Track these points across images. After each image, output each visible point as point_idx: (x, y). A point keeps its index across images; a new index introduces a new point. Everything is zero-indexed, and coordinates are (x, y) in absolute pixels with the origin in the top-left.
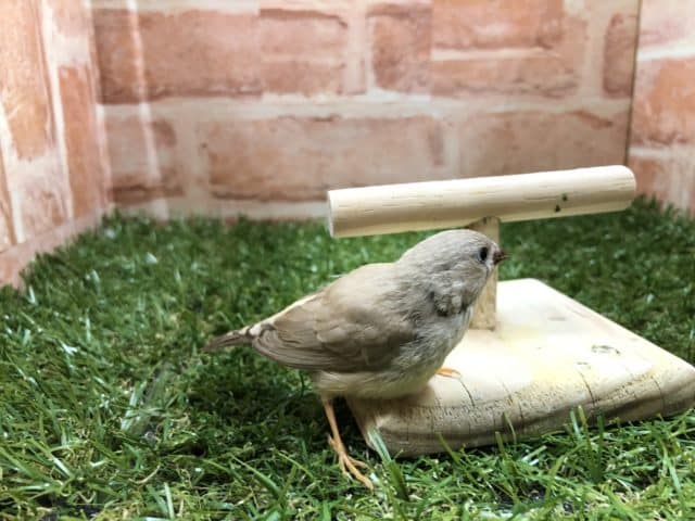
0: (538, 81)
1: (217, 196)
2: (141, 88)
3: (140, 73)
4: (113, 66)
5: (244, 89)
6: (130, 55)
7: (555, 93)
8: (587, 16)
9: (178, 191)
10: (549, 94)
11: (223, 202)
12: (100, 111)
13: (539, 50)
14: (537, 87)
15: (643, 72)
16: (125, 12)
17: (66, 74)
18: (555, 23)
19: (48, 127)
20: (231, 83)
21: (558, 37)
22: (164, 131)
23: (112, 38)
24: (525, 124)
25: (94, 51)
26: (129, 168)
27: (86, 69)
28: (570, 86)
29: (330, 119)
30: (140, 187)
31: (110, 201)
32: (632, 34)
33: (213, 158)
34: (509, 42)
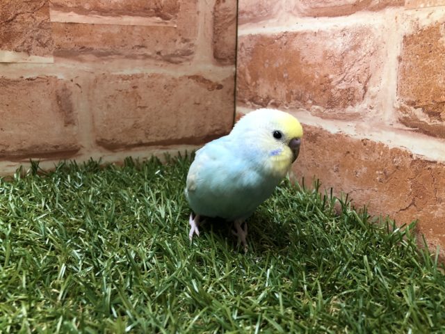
7: (174, 59)
15: (242, 44)
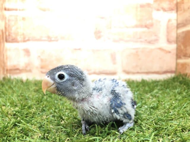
1: (42, 72)
2: (19, 38)
4: (12, 32)
5: (53, 39)
7: (152, 42)
8: (160, 19)
9: (30, 71)
10: (150, 42)
13: (146, 29)
14: (146, 40)
15: (179, 36)
16: (17, 16)
18: (150, 21)
20: (49, 37)
21: (152, 25)
22: (27, 52)
24: (143, 52)
26: (15, 63)
28: (157, 40)
29: (80, 49)
30: (18, 69)
32: (175, 24)
33: (42, 60)
34: (137, 26)
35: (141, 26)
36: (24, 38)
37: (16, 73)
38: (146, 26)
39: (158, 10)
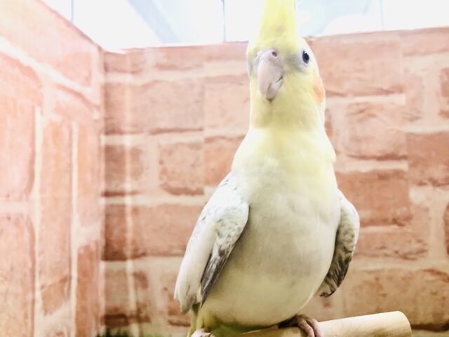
0: (396, 248)
1: (171, 323)
2: (128, 251)
3: (129, 241)
4: (113, 238)
6: (124, 231)
8: (427, 204)
9: (147, 319)
10: (405, 257)
11: (175, 328)
12: (103, 266)
13: (395, 227)
14: (397, 252)
16: (123, 206)
17: (82, 251)
18: (405, 209)
19: (66, 289)
21: (408, 218)
22: (141, 279)
23: (115, 221)
24: (390, 278)
25: (103, 228)
26: (117, 302)
27: (96, 243)
28: (422, 252)
30: (123, 316)
31: (102, 325)
33: (170, 297)
34: (372, 222)
35: (385, 222)
36: (136, 250)
37: (120, 325)
38: (395, 221)
39: (421, 184)
